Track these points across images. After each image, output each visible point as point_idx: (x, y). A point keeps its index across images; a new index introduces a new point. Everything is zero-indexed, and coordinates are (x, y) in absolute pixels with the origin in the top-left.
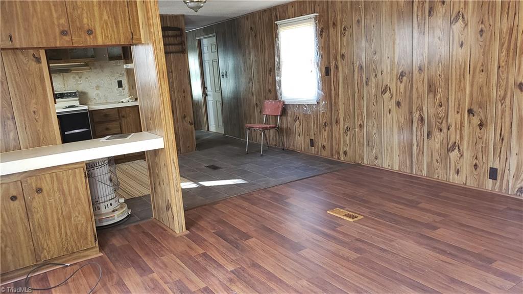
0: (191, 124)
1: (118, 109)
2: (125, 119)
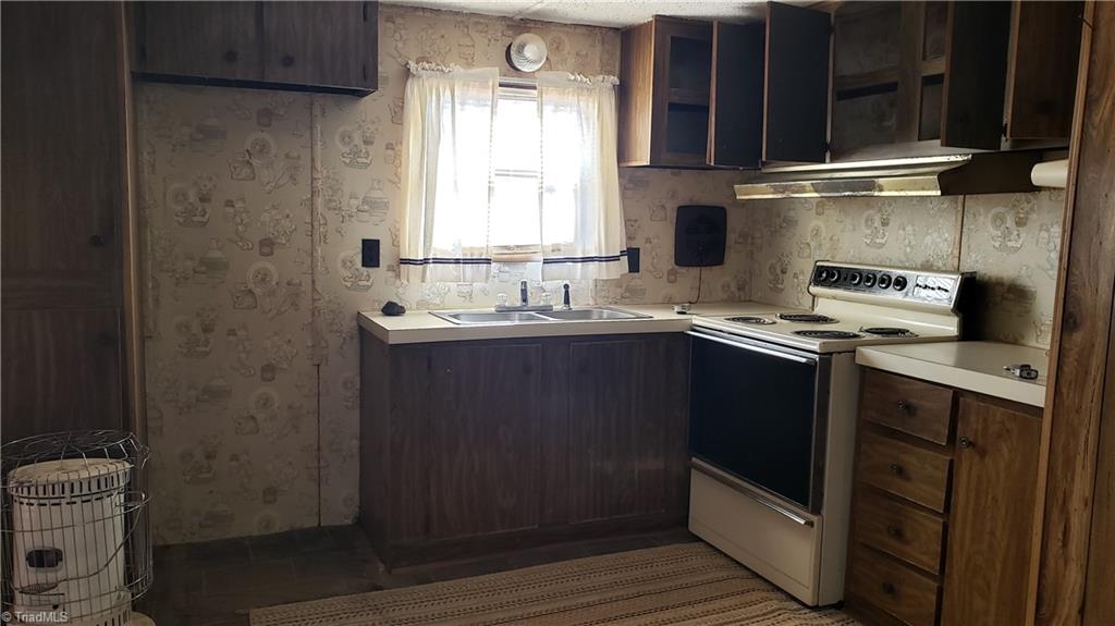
1: (958, 393)
2: (977, 458)
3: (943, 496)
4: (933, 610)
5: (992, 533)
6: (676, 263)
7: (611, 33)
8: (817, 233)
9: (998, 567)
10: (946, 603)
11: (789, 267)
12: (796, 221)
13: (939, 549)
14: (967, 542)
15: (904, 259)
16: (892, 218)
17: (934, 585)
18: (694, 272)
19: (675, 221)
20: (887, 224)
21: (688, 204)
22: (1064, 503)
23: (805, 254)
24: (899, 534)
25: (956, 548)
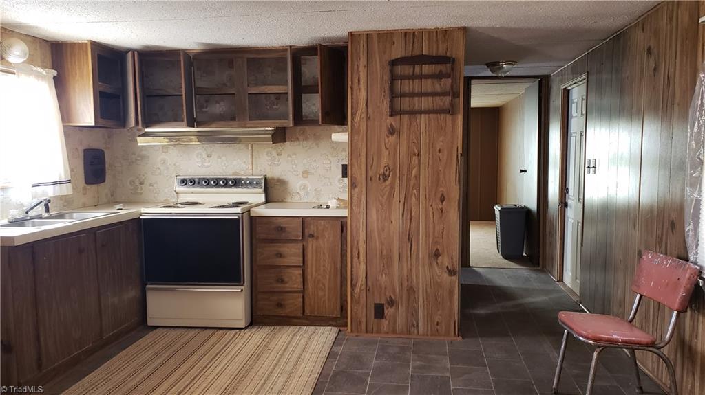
0: (451, 273)
1: (303, 219)
2: (315, 241)
3: (302, 259)
4: (302, 304)
5: (324, 266)
6: (86, 183)
7: (44, 43)
8: (164, 162)
9: (328, 277)
10: (306, 300)
11: (145, 181)
12: (148, 157)
13: (302, 280)
14: (314, 273)
15: (222, 172)
16: (213, 153)
17: (301, 295)
18: (94, 187)
19: (83, 158)
20: (211, 156)
21: (88, 148)
22: (357, 244)
23: (157, 174)
24: (282, 281)
25: (309, 277)
